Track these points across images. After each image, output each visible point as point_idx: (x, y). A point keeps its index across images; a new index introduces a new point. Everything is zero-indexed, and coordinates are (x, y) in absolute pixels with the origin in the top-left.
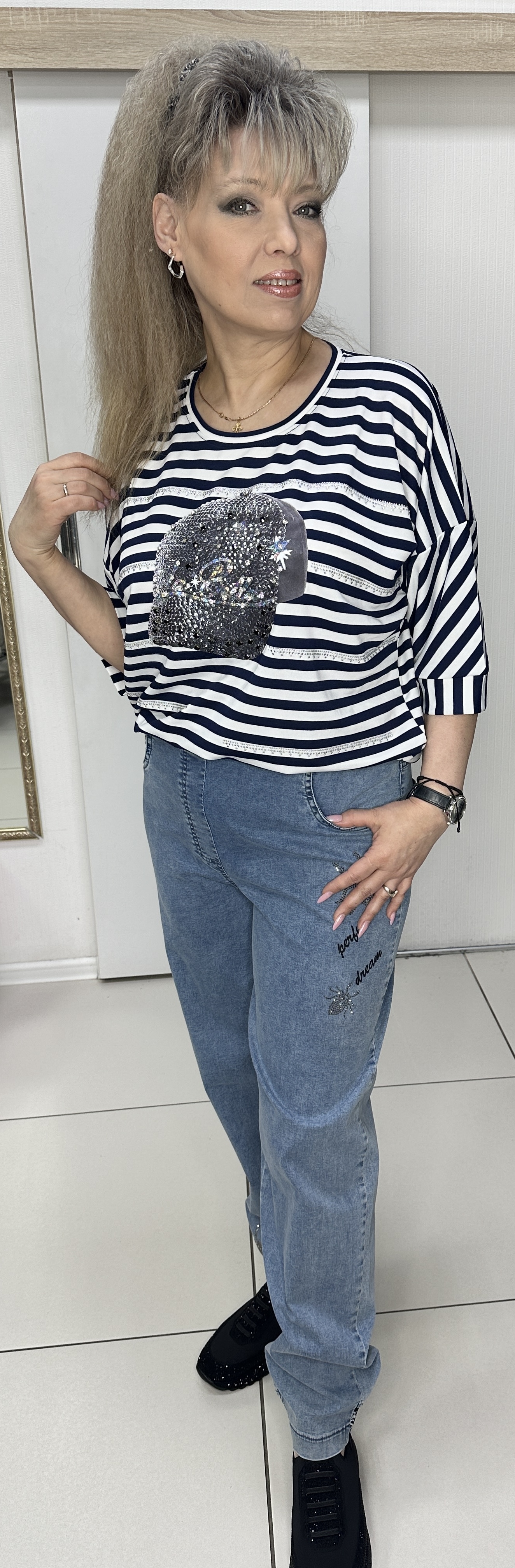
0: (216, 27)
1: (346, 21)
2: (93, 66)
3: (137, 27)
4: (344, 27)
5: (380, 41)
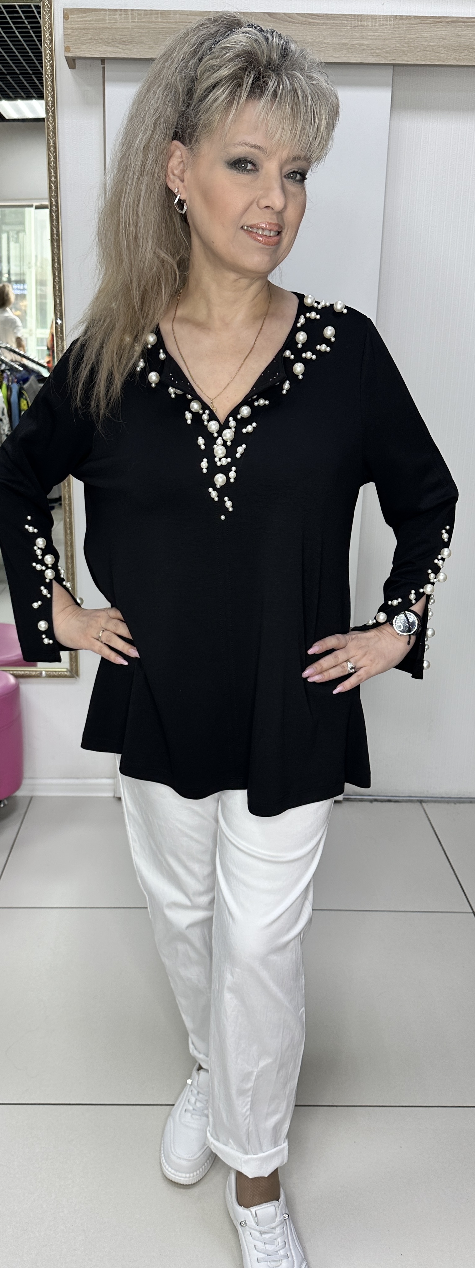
1: (378, 23)
4: (376, 27)
5: (405, 40)
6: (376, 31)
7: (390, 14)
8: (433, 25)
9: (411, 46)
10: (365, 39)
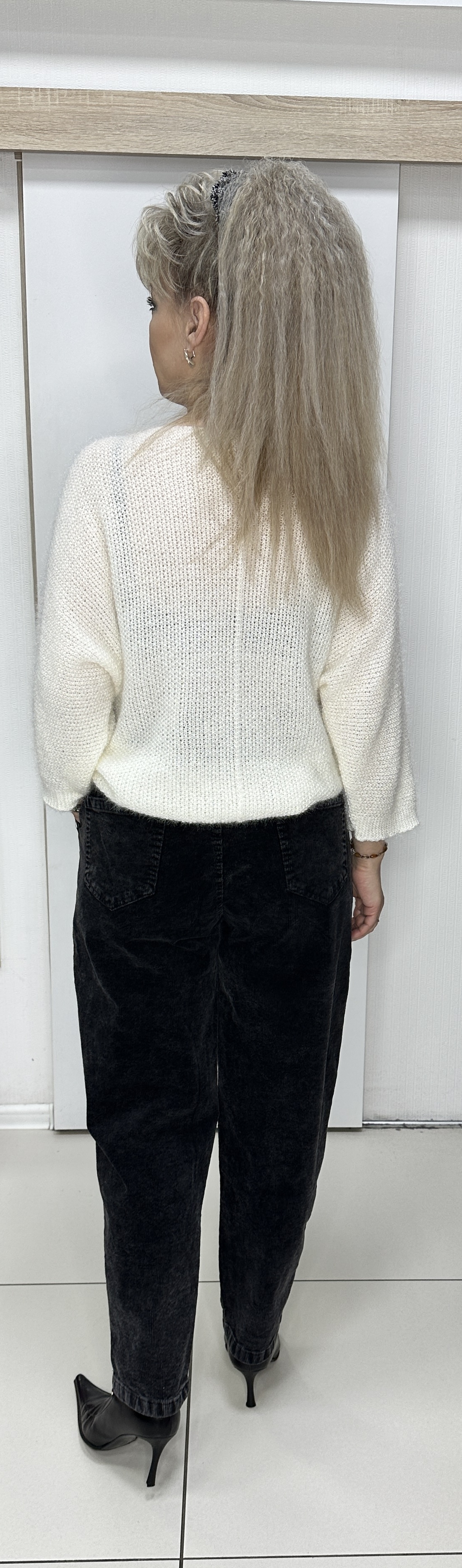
0: (235, 112)
1: (374, 109)
2: (102, 149)
3: (152, 110)
4: (371, 115)
5: (410, 130)
6: (371, 119)
7: (391, 98)
8: (445, 113)
9: (418, 139)
10: (357, 129)
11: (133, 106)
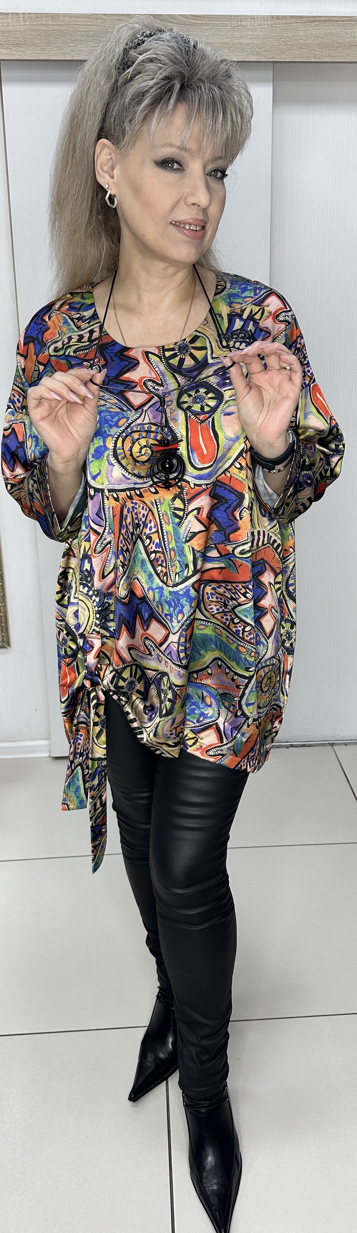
1: (256, 23)
2: (61, 58)
3: (96, 27)
4: (254, 27)
5: (282, 38)
9: (288, 45)
10: (245, 38)
11: (83, 25)
